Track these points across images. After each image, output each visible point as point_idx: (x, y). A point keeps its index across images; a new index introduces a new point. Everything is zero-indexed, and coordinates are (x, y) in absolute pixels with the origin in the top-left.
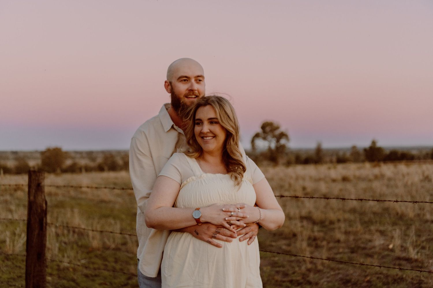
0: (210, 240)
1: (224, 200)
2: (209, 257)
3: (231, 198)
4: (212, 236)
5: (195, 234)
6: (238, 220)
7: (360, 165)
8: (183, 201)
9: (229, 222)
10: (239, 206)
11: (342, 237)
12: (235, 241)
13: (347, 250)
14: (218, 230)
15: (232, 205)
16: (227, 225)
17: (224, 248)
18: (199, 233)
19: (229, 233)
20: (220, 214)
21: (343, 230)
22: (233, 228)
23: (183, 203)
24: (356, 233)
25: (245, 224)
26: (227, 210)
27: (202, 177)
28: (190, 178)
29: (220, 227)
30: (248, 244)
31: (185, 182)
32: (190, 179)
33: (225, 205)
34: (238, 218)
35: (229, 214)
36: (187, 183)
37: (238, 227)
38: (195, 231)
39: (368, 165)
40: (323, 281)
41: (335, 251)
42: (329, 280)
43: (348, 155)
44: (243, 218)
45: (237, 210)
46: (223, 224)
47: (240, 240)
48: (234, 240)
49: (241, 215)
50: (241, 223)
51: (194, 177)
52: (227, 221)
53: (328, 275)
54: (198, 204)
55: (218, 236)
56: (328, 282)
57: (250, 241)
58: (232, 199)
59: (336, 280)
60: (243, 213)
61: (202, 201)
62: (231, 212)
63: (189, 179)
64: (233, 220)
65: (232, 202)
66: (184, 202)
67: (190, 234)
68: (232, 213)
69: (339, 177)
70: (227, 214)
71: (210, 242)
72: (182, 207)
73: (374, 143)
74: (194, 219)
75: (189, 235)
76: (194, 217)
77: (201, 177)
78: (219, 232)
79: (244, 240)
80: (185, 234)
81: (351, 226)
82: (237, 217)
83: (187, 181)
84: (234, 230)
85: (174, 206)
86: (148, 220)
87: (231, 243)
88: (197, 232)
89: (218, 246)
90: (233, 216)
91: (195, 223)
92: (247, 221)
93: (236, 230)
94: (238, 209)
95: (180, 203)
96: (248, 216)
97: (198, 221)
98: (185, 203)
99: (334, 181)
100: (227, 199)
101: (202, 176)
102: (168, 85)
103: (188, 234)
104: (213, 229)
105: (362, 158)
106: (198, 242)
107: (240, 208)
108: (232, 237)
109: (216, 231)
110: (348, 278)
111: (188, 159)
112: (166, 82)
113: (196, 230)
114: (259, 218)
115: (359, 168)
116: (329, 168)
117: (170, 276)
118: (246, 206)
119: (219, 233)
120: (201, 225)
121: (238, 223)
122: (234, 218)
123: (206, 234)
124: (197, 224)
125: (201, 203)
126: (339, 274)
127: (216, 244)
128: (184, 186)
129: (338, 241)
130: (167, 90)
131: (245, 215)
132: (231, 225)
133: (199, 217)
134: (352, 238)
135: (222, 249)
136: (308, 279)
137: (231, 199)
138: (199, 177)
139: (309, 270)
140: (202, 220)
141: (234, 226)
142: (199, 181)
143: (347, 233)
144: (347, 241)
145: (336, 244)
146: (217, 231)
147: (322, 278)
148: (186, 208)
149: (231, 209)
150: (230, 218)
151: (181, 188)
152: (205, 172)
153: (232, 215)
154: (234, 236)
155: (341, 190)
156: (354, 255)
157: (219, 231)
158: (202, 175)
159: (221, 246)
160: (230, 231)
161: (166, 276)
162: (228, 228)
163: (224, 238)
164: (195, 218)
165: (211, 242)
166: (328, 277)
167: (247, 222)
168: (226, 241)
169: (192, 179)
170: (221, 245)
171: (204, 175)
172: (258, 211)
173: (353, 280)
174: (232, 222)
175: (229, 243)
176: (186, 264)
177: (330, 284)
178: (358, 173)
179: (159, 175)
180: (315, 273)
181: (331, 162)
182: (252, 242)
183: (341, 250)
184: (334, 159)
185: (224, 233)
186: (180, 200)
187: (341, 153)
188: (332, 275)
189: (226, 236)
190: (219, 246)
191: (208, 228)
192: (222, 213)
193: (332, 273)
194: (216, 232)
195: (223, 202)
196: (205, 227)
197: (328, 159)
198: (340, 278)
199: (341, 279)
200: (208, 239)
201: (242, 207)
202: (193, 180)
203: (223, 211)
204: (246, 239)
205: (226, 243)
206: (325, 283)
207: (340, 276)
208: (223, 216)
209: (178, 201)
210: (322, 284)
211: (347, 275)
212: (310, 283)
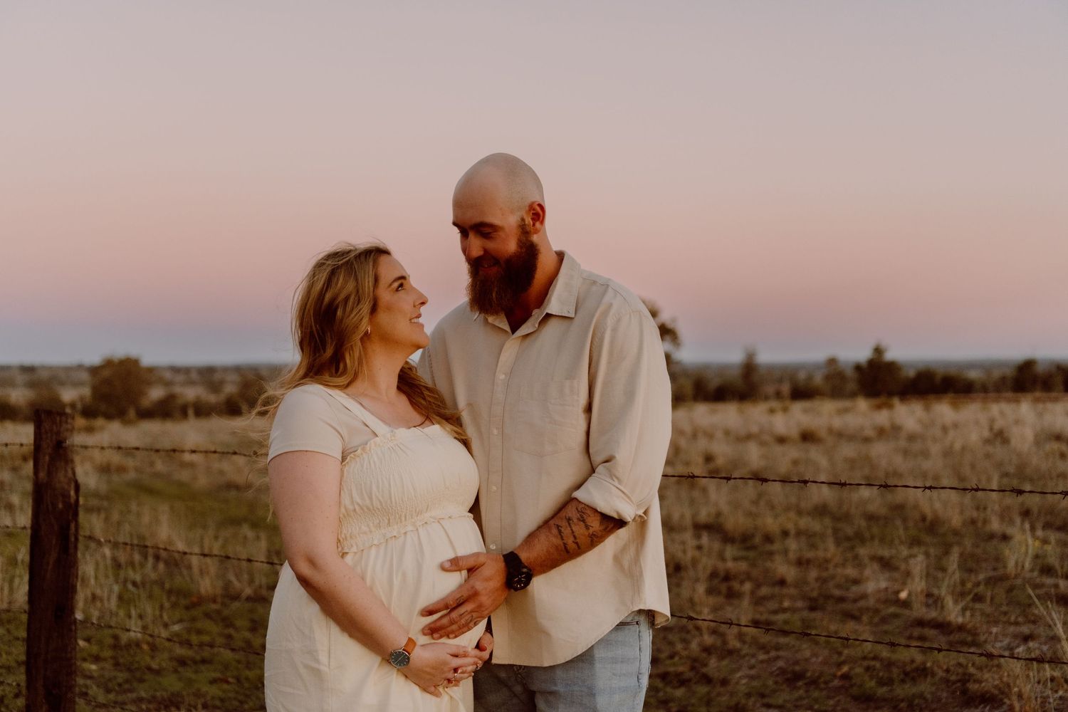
11: (790, 573)
13: (799, 604)
21: (793, 556)
24: (823, 564)
39: (862, 404)
40: (739, 675)
41: (772, 605)
42: (753, 672)
43: (818, 379)
53: (753, 661)
56: (752, 678)
59: (771, 674)
69: (794, 433)
73: (878, 351)
81: (813, 546)
99: (781, 440)
105: (851, 386)
110: (798, 668)
115: (842, 411)
116: (772, 411)
126: (778, 658)
129: (782, 582)
134: (813, 574)
136: (704, 670)
139: (707, 650)
143: (801, 563)
144: (801, 583)
145: (776, 590)
147: (739, 669)
155: (795, 463)
156: (817, 615)
166: (752, 667)
173: (809, 674)
177: (755, 683)
178: (837, 423)
180: (721, 658)
181: (778, 395)
183: (786, 604)
184: (786, 388)
187: (802, 376)
188: (762, 662)
193: (762, 657)
197: (770, 389)
198: (779, 668)
199: (782, 671)
206: (745, 681)
207: (781, 663)
210: (737, 683)
211: (797, 663)
212: (707, 680)
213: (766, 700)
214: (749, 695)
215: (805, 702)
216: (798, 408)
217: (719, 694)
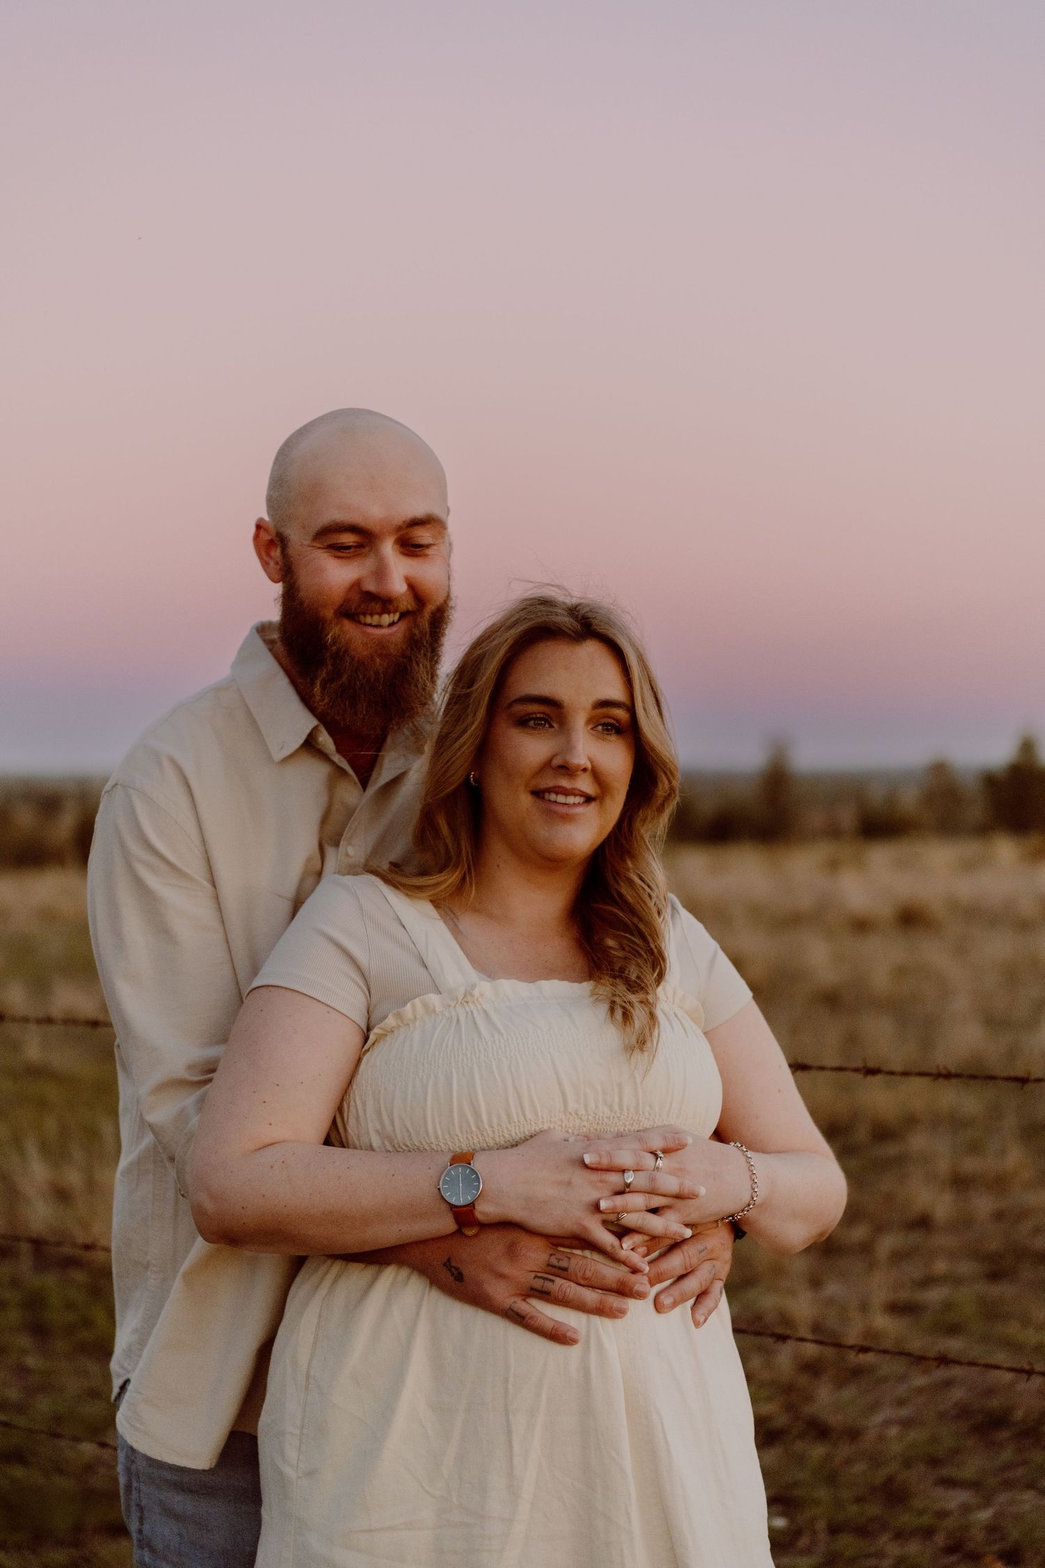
0: (522, 1306)
1: (582, 1111)
2: (510, 1387)
3: (617, 1099)
4: (532, 1289)
5: (446, 1276)
6: (654, 1211)
7: (969, 848)
8: (379, 1113)
9: (613, 1217)
10: (657, 1144)
11: (942, 1205)
12: (638, 1309)
13: (966, 1267)
14: (559, 1260)
15: (620, 1135)
16: (606, 1238)
17: (588, 1342)
18: (465, 1272)
19: (611, 1273)
20: (569, 1184)
21: (943, 1166)
22: (632, 1249)
23: (381, 1122)
24: (999, 1183)
25: (687, 1225)
26: (605, 1162)
27: (472, 996)
28: (417, 1001)
29: (567, 1242)
30: (697, 1324)
31: (391, 1021)
32: (413, 1006)
33: (588, 1138)
34: (657, 1201)
35: (614, 1178)
36: (399, 1026)
37: (654, 1239)
38: (448, 1264)
39: (1006, 850)
40: (878, 1418)
41: (914, 1271)
42: (904, 1412)
43: (909, 799)
44: (678, 1197)
45: (649, 1159)
46: (585, 1228)
47: (658, 1306)
48: (632, 1304)
49: (670, 1183)
50: (669, 1224)
51: (433, 999)
52: (604, 1217)
53: (901, 1390)
54: (458, 1133)
55: (560, 1285)
56: (907, 1424)
57: (702, 1310)
58: (621, 1108)
59: (942, 1416)
60: (674, 1172)
61: (477, 1116)
62: (624, 1171)
63: (409, 1006)
64: (634, 1210)
65: (619, 1118)
66: (385, 1118)
67: (415, 1273)
68: (629, 1178)
69: (884, 910)
70: (601, 1181)
71: (519, 1319)
72: (376, 1142)
73: (1027, 747)
74: (444, 1207)
75: (408, 1278)
76: (447, 1196)
77: (469, 998)
78: (565, 1269)
79: (675, 1304)
80: (389, 1275)
81: (975, 1148)
82: (652, 1192)
83: (399, 1016)
84: (637, 1259)
85: (335, 1137)
86: (209, 1206)
87: (618, 1321)
88: (457, 1269)
89: (558, 1336)
90: (632, 1188)
91: (447, 1224)
92: (693, 1211)
93: (644, 1256)
94: (657, 1157)
95: (364, 1122)
96: (702, 1191)
97: (464, 1216)
98: (392, 1122)
99: (862, 926)
100: (597, 1107)
101: (476, 992)
102: (271, 542)
103: (404, 1272)
104: (535, 1255)
105: (976, 812)
106: (458, 1315)
107: (665, 1151)
108: (623, 1291)
109: (549, 1265)
110: (994, 1403)
111: (397, 901)
112: (259, 527)
113: (449, 1260)
114: (746, 1198)
115: (969, 866)
116: (833, 866)
117: (310, 1474)
118: (690, 1141)
119: (563, 1272)
120: (476, 1236)
121: (656, 1224)
122: (638, 1200)
123: (502, 1276)
124: (459, 1232)
125: (474, 1129)
126: (948, 1384)
127: (549, 1325)
128: (380, 1037)
129: (923, 1223)
130: (265, 564)
131: (688, 1185)
132: (622, 1232)
133: (470, 1199)
134: (983, 1204)
135: (574, 1351)
136: (809, 1410)
137: (616, 1107)
138: (460, 998)
139: (812, 1368)
140: (486, 1210)
141: (638, 1239)
142: (462, 1019)
143: (960, 1183)
144: (963, 1222)
145: (915, 1238)
146: (554, 1261)
147: (874, 1407)
148: (396, 1149)
149: (625, 1158)
150: (619, 1200)
151: (366, 1047)
152: (488, 970)
153: (628, 1185)
154: (637, 1287)
155: (901, 972)
156: (1002, 1290)
157: (564, 1264)
158: (473, 986)
159: (574, 1336)
160: (612, 1264)
161: (290, 1472)
162: (609, 1249)
163: (591, 1296)
164: (453, 1201)
165: (523, 1317)
166: (901, 1403)
167: (694, 1217)
168: (600, 1311)
169: (425, 1005)
170: (575, 1331)
171: (485, 987)
172: (743, 1159)
173: (1019, 1414)
174: (629, 1219)
175: (607, 1322)
176: (400, 1422)
177: (914, 1435)
178: (966, 888)
179: (255, 984)
180: (840, 1384)
181: (833, 833)
182: (710, 1313)
183: (941, 1266)
184: (847, 817)
185: (588, 1274)
186: (364, 1104)
187: (877, 795)
188: (920, 1391)
189: (593, 1287)
190: (565, 1336)
191: (512, 1252)
192: (580, 1177)
193: (920, 1381)
194: (553, 1270)
195: (578, 1121)
196: (494, 1245)
197: (815, 818)
198: (956, 1404)
199: (963, 1412)
200: (512, 1300)
201: (671, 1145)
202: (429, 1010)
203: (586, 1167)
204: (683, 1300)
205: (596, 1319)
206: (893, 1431)
207: (958, 1394)
208: (587, 1189)
209: (352, 1109)
210: (881, 1438)
211: (990, 1392)
212: (819, 1430)
213: (945, 1472)
214: (907, 1463)
215: (1020, 1472)
216: (880, 856)
217: (848, 1462)
